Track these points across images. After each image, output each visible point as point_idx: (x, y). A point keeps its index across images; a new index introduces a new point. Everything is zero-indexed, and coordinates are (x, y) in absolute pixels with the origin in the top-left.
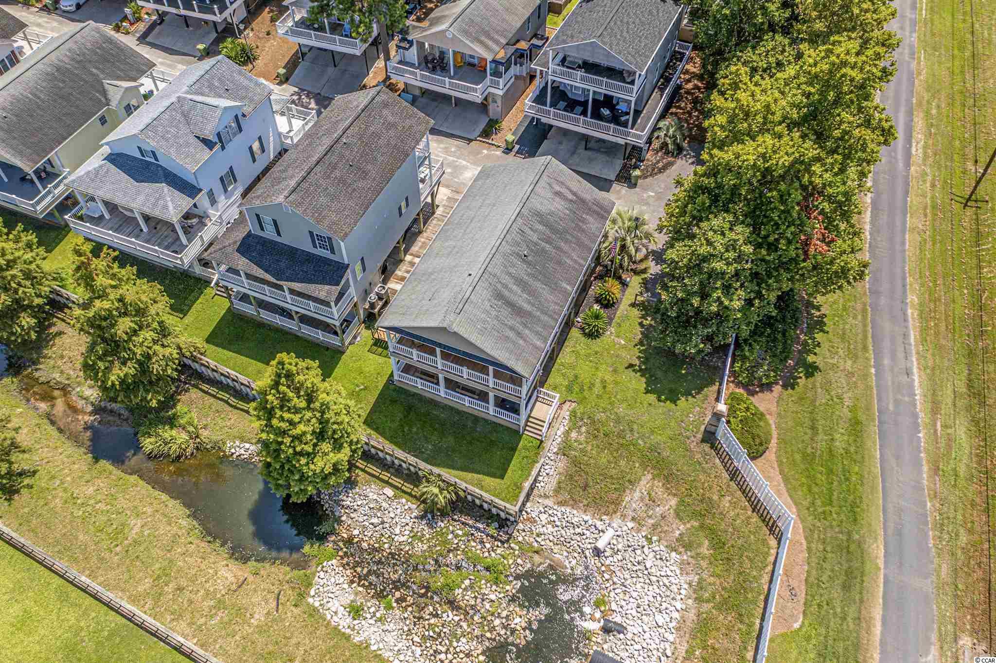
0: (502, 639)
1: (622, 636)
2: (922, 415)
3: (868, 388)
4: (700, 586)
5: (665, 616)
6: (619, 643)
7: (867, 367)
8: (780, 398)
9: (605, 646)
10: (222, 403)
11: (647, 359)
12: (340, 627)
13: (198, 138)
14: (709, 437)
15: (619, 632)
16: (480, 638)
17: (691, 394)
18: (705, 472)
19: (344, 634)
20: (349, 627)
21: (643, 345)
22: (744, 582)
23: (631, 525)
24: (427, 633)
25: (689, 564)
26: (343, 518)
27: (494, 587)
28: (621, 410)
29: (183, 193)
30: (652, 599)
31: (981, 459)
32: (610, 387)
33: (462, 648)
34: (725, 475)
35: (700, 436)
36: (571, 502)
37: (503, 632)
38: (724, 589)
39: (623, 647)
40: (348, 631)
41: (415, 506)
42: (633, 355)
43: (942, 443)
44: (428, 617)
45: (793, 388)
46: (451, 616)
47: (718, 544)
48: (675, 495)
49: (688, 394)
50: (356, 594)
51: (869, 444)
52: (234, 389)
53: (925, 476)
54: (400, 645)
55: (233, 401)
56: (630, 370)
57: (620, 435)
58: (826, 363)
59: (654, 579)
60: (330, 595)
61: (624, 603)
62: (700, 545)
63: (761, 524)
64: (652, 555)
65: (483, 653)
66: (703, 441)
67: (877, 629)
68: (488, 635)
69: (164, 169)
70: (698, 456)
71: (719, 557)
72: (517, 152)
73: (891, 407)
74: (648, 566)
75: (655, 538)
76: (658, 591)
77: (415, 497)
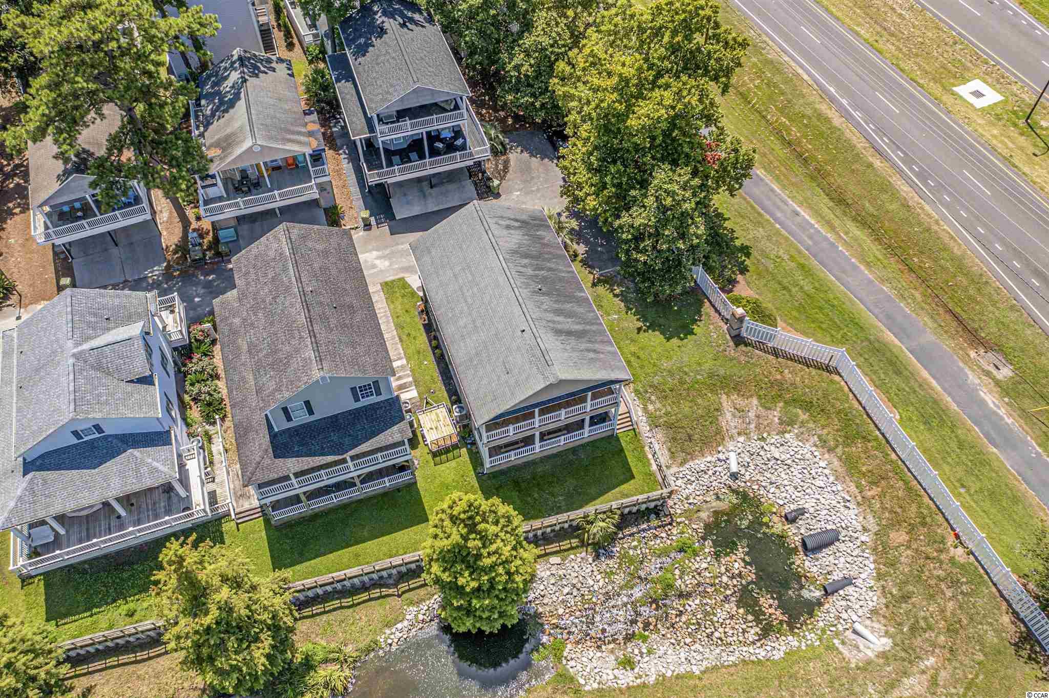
0: (740, 587)
1: (807, 515)
2: (829, 235)
3: (786, 239)
4: (823, 441)
5: (821, 478)
6: (809, 521)
7: (772, 226)
8: (748, 283)
9: (802, 531)
10: (339, 612)
11: (643, 316)
12: (631, 684)
13: (132, 381)
14: (738, 340)
15: (803, 514)
16: (726, 599)
17: (696, 320)
18: (757, 366)
19: (638, 686)
20: (636, 678)
21: (631, 309)
22: (846, 416)
23: (741, 439)
24: (690, 630)
25: (802, 433)
26: (541, 610)
27: (698, 559)
28: (665, 365)
29: (156, 445)
30: (801, 476)
31: (878, 240)
32: (641, 354)
33: (723, 617)
34: (771, 357)
35: (731, 344)
36: (689, 457)
37: (735, 582)
38: (837, 431)
39: (814, 521)
40: (639, 681)
41: (584, 554)
42: (632, 322)
43: (855, 245)
44: (678, 620)
45: (748, 271)
46: (690, 603)
47: (807, 406)
48: (751, 396)
49: (694, 321)
50: (612, 651)
51: (822, 275)
52: (335, 591)
53: (866, 272)
54: (682, 655)
55: (347, 601)
56: (642, 332)
57: (682, 382)
58: (749, 240)
59: (789, 462)
60: (596, 671)
61: (784, 495)
62: (797, 416)
63: (820, 372)
64: (773, 448)
65: (738, 607)
66: (737, 345)
67: (934, 383)
68: (728, 592)
69: (116, 436)
70: (742, 358)
71: (815, 414)
72: (377, 224)
73: (810, 243)
74: (777, 457)
75: (765, 435)
76: (799, 467)
77: (577, 547)
